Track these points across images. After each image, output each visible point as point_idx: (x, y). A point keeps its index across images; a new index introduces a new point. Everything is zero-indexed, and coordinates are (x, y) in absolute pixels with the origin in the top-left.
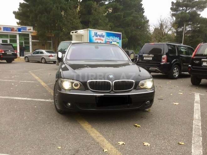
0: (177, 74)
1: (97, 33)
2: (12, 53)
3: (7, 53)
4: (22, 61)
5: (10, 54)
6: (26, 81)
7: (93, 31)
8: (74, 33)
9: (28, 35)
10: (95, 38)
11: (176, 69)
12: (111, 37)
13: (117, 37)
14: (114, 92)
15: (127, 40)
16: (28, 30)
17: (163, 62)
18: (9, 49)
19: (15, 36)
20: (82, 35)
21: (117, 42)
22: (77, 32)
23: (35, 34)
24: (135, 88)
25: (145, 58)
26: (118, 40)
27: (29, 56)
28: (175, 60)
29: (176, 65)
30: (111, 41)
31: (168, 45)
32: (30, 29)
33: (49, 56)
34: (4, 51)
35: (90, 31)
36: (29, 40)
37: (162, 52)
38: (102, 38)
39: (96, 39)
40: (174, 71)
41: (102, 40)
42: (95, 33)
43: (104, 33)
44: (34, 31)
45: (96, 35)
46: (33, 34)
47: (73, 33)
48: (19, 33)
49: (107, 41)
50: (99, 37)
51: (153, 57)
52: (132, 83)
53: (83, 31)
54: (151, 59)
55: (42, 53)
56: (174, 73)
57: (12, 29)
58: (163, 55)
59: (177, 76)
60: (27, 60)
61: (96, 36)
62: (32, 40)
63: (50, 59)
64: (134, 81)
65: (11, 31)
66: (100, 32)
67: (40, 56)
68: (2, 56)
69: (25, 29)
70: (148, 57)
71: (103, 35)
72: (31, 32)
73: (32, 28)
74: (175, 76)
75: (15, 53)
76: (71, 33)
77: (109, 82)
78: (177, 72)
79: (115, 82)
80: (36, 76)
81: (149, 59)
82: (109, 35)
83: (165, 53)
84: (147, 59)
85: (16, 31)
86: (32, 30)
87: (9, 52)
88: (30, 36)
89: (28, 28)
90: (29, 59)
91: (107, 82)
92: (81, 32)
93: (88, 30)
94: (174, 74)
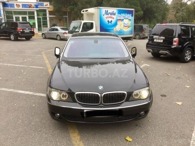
0: (189, 57)
1: (108, 11)
2: (30, 31)
3: (24, 31)
4: (40, 38)
5: (28, 32)
6: (35, 67)
7: (104, 9)
8: (85, 12)
9: (45, 11)
10: (106, 16)
11: (189, 52)
12: (123, 15)
13: (130, 14)
14: (103, 105)
15: (142, 12)
16: (45, 5)
17: (175, 45)
18: (27, 27)
19: (33, 13)
20: (92, 14)
21: (129, 20)
22: (87, 11)
23: (52, 10)
24: (127, 100)
25: (155, 40)
26: (130, 17)
27: (46, 33)
28: (188, 42)
29: (189, 48)
30: (122, 18)
31: (181, 26)
32: (47, 5)
33: (64, 33)
34: (22, 30)
35: (100, 9)
36: (46, 15)
37: (174, 35)
38: (113, 16)
39: (107, 18)
40: (186, 55)
41: (113, 18)
42: (106, 11)
43: (115, 10)
44: (51, 7)
45: (107, 13)
46: (49, 10)
47: (83, 11)
48: (36, 10)
49: (118, 18)
50: (110, 15)
51: (163, 40)
52: (124, 95)
53: (94, 9)
54: (162, 41)
55: (57, 30)
56: (186, 56)
57: (30, 6)
58: (175, 38)
59: (189, 59)
60: (44, 37)
61: (107, 15)
62: (49, 15)
63: (64, 36)
64: (126, 93)
65: (29, 8)
66: (111, 10)
67: (55, 33)
68: (20, 35)
69: (42, 5)
70: (159, 39)
71: (114, 12)
72: (48, 8)
73: (48, 3)
74: (187, 59)
75: (32, 30)
76: (82, 12)
77: (98, 95)
78: (190, 55)
79: (105, 95)
80: (47, 59)
81: (159, 41)
82: (120, 12)
83: (177, 35)
84: (158, 41)
85: (34, 8)
86: (49, 6)
87: (27, 31)
88: (47, 12)
89: (45, 3)
90: (46, 36)
91: (96, 94)
92: (91, 10)
93: (98, 8)
94: (186, 58)
